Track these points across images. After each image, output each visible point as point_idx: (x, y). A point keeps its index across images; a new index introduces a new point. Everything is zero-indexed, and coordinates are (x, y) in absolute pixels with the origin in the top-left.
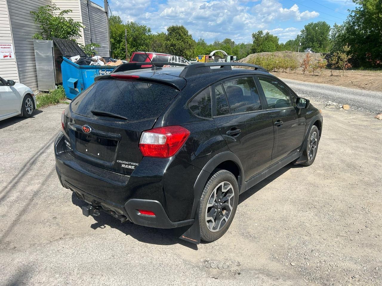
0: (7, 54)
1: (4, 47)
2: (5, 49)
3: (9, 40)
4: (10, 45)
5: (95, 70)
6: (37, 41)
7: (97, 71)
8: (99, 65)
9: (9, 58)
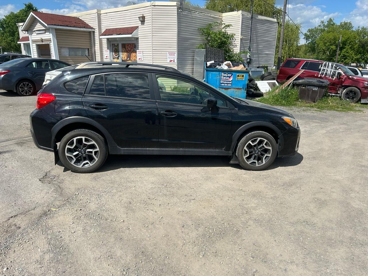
0: (172, 59)
1: (171, 54)
2: (172, 56)
3: (175, 49)
4: (175, 53)
5: (218, 73)
6: (197, 50)
7: (219, 73)
8: (222, 68)
9: (173, 62)
